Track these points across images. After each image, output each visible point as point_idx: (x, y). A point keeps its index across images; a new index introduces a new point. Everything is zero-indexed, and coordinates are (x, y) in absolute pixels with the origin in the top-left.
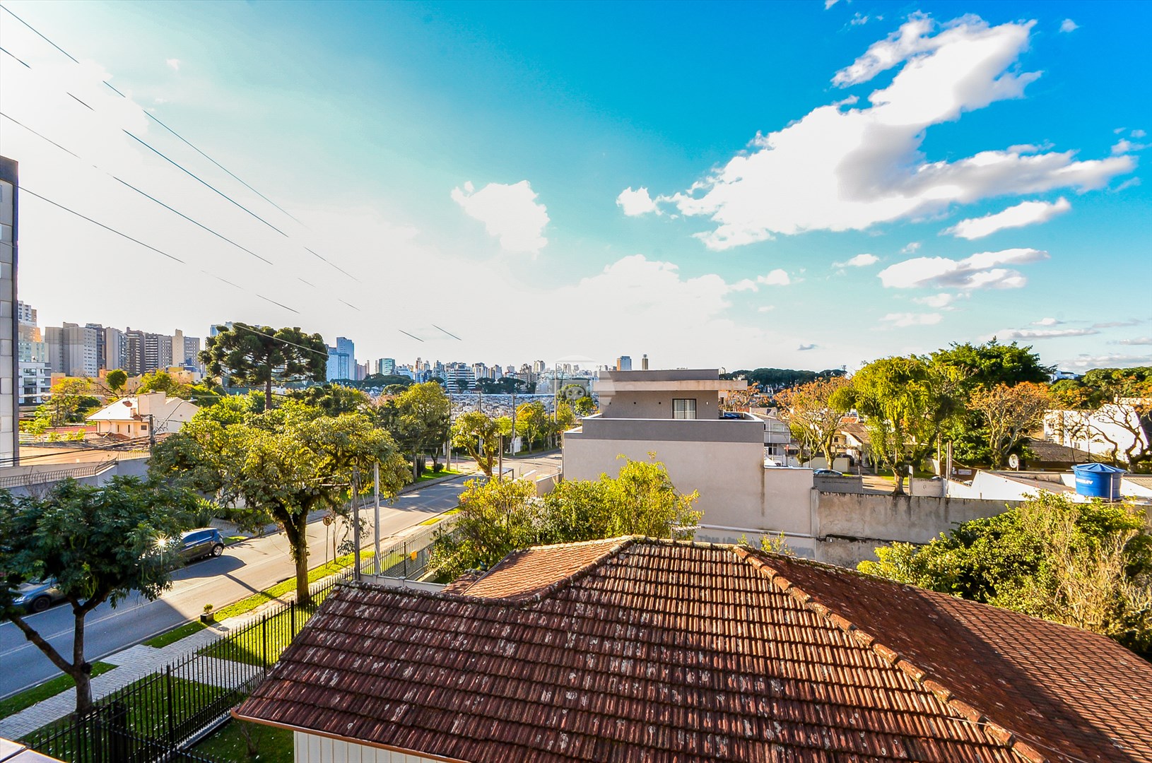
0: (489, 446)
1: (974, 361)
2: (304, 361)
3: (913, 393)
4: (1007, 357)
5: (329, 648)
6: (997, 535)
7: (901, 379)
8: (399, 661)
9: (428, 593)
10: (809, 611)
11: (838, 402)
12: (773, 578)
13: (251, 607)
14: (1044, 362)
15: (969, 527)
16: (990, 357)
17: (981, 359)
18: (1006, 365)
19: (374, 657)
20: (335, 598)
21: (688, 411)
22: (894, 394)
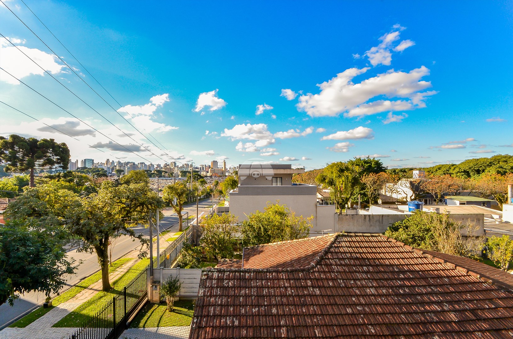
0: (180, 201)
1: (362, 164)
2: (55, 158)
3: (347, 176)
4: (373, 163)
5: (221, 305)
6: (407, 227)
7: (342, 171)
8: (265, 306)
9: (257, 269)
10: (425, 258)
11: (319, 180)
12: (404, 246)
13: (73, 295)
14: (384, 165)
15: (396, 225)
16: (368, 163)
17: (365, 164)
18: (373, 166)
19: (249, 306)
20: (207, 279)
21: (278, 183)
22: (340, 176)
